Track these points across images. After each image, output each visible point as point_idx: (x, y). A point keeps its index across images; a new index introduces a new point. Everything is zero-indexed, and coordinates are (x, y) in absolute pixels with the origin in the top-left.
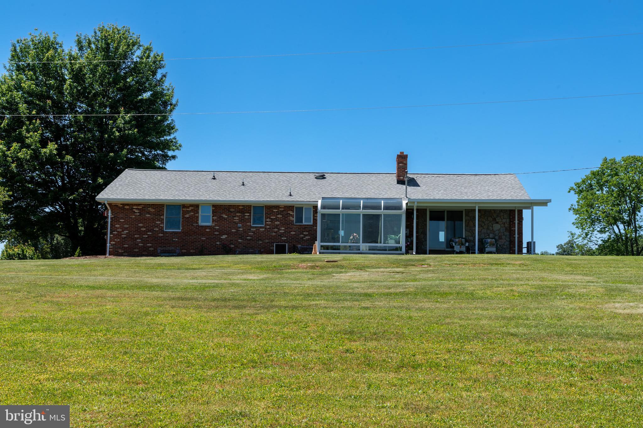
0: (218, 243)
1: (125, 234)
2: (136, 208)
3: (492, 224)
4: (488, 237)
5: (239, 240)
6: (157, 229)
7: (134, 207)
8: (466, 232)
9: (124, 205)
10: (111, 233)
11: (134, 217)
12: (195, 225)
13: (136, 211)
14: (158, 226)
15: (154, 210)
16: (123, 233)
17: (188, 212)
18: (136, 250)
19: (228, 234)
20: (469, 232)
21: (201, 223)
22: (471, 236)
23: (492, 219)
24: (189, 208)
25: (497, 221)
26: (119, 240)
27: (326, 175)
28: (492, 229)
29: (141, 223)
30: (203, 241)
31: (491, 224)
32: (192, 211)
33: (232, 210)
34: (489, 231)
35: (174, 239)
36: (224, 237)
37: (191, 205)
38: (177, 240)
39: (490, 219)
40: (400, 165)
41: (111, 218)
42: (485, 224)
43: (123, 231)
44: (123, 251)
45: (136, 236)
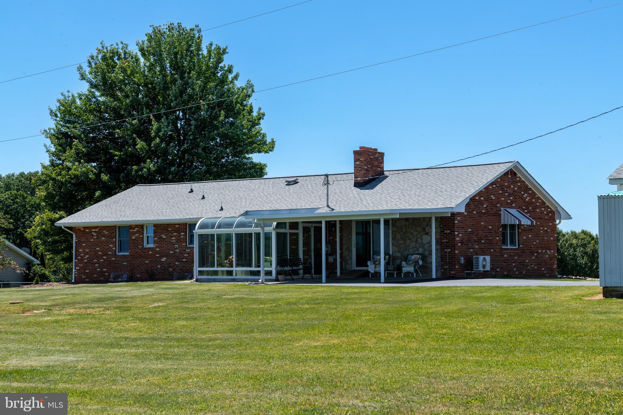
0: (159, 266)
1: (86, 259)
2: (94, 232)
3: (422, 236)
4: (417, 252)
5: (177, 263)
6: (111, 253)
7: (93, 230)
8: (393, 246)
9: (85, 228)
10: (76, 258)
11: (92, 240)
12: (140, 247)
13: (95, 234)
14: (111, 248)
15: (107, 233)
16: (85, 258)
17: (134, 233)
18: (95, 276)
19: (167, 255)
20: (396, 246)
21: (146, 245)
22: (398, 252)
23: (421, 230)
24: (134, 229)
25: (427, 231)
26: (82, 265)
27: (300, 180)
28: (421, 242)
29: (98, 246)
30: (147, 264)
31: (420, 235)
32: (137, 232)
33: (170, 229)
34: (418, 245)
35: (124, 264)
36: (164, 259)
37: (137, 226)
38: (126, 263)
39: (419, 229)
40: (357, 163)
41: (76, 243)
42: (413, 236)
43: (85, 255)
44: (85, 277)
45: (94, 261)
